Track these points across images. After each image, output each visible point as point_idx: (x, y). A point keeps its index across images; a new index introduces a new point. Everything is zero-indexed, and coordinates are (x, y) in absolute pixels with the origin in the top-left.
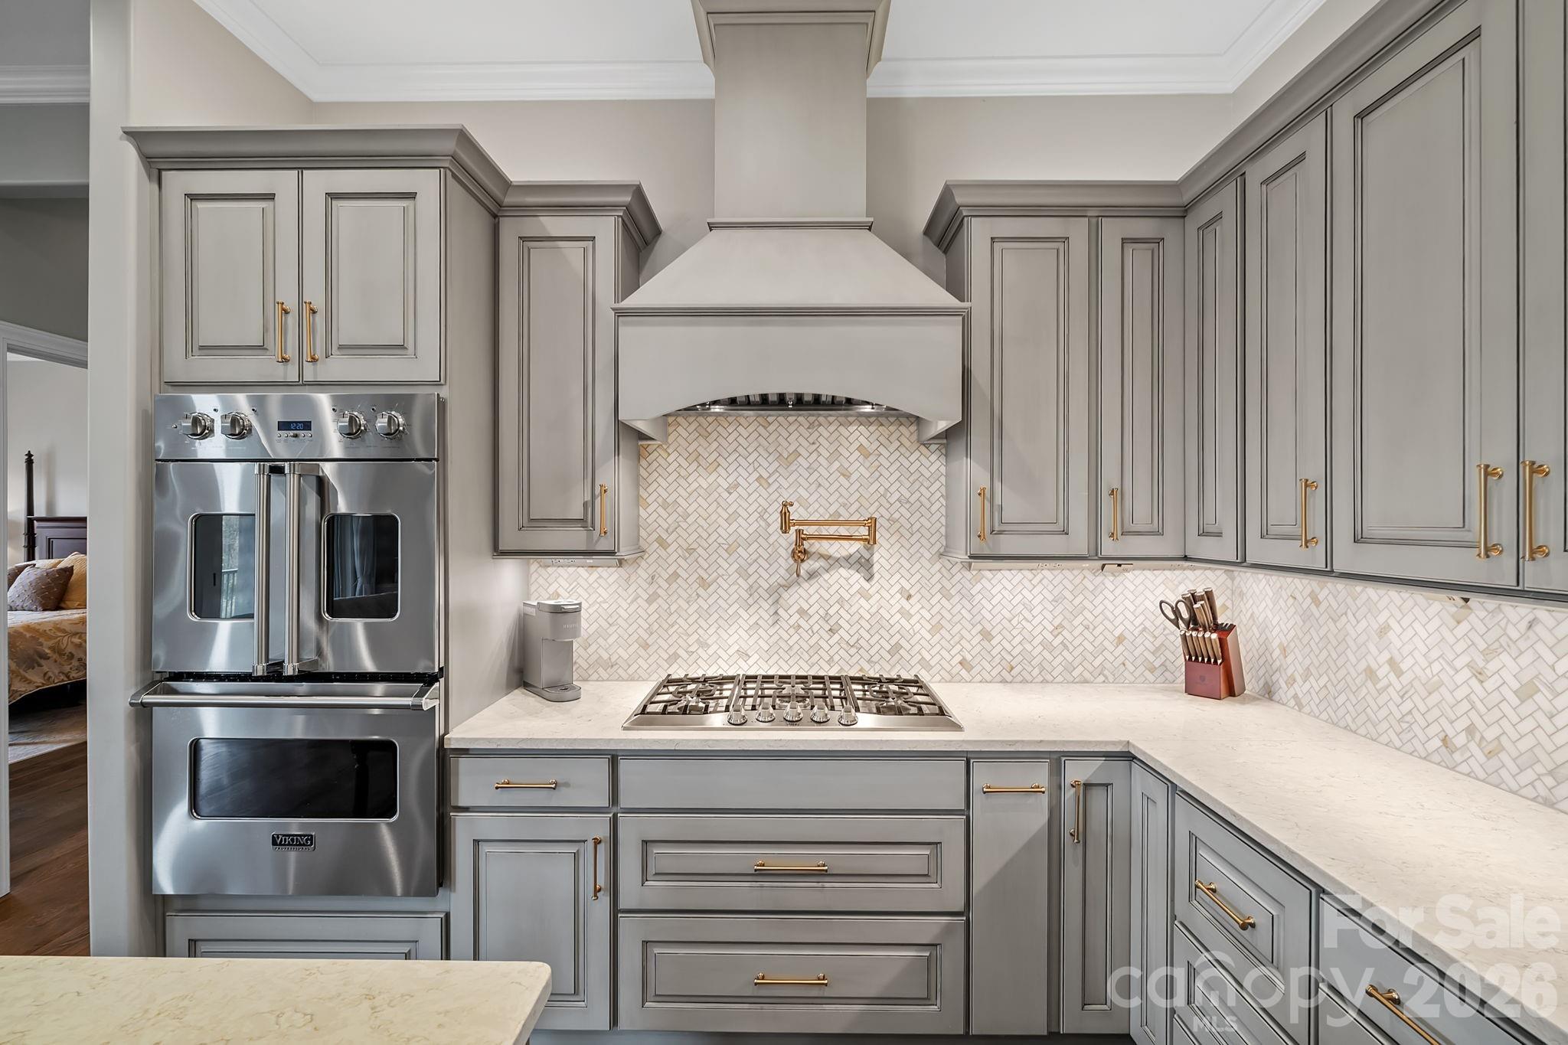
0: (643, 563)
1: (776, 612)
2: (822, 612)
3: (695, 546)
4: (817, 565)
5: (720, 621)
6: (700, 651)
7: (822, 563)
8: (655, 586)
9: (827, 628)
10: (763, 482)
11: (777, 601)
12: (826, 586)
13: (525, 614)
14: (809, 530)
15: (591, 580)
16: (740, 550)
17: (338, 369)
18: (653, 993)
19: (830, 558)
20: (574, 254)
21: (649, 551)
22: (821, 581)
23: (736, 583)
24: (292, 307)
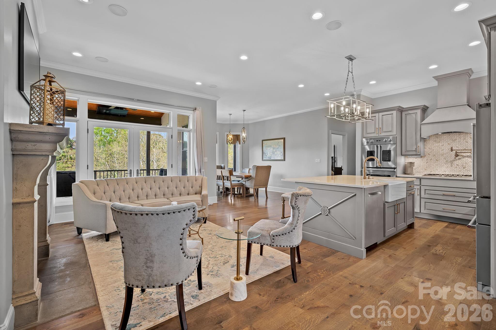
0: (425, 157)
1: (452, 165)
2: (462, 165)
3: (435, 154)
4: (461, 157)
5: (440, 166)
6: (436, 171)
7: (462, 157)
8: (428, 161)
9: (463, 167)
10: (449, 144)
11: (452, 163)
12: (463, 161)
13: (405, 164)
14: (458, 151)
15: (416, 160)
16: (444, 155)
17: (383, 134)
18: (426, 209)
19: (463, 156)
20: (414, 115)
21: (426, 155)
22: (461, 160)
23: (443, 160)
24: (378, 128)
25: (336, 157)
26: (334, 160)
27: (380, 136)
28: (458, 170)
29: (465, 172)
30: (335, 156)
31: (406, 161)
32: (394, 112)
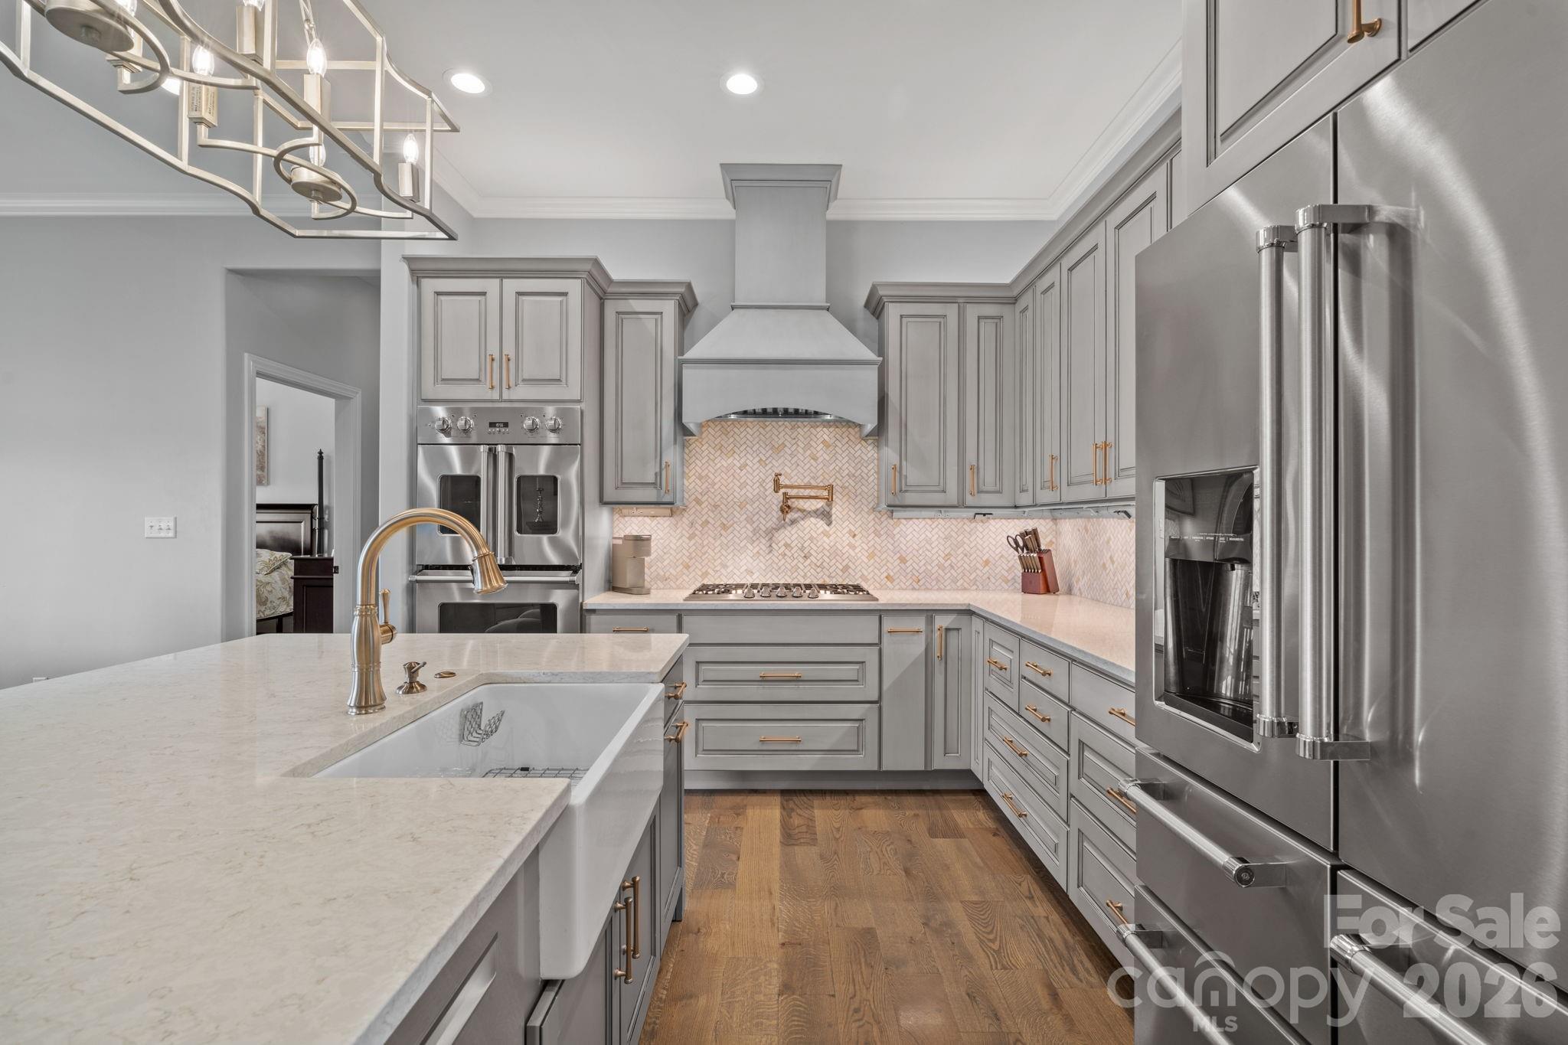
0: (686, 514)
1: (770, 545)
2: (799, 545)
3: (719, 503)
4: (796, 516)
5: (735, 551)
6: (723, 571)
7: (799, 514)
8: (693, 529)
9: (803, 555)
10: (762, 463)
11: (771, 538)
12: (802, 529)
13: (613, 545)
14: (791, 492)
15: (654, 525)
16: (748, 506)
17: (522, 392)
18: (700, 748)
19: (805, 510)
20: (649, 322)
21: (691, 506)
22: (799, 526)
23: (745, 527)
24: (496, 356)
25: (329, 508)
26: (321, 519)
27: (505, 401)
28: (788, 566)
29: (809, 574)
30: (325, 502)
31: (617, 529)
32: (574, 287)
